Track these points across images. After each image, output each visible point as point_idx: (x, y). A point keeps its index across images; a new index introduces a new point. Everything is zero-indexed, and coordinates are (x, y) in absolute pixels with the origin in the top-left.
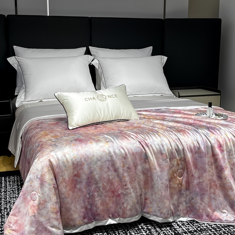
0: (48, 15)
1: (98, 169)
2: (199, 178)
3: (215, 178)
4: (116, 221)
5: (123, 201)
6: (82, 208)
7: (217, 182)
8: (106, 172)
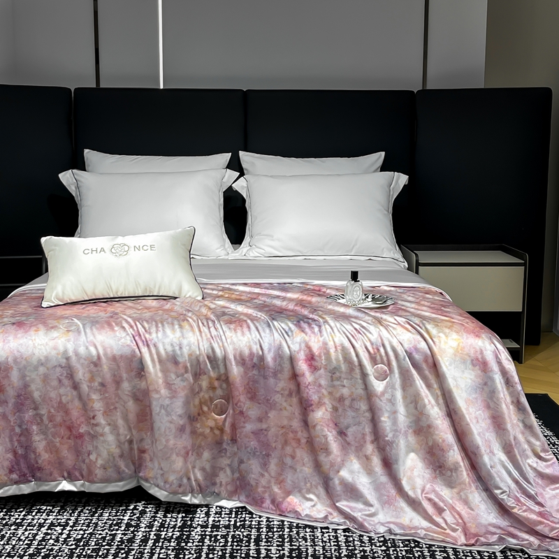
0: (162, 87)
1: (38, 381)
2: (261, 421)
3: (296, 424)
4: (75, 486)
5: (90, 448)
6: (7, 451)
7: (300, 433)
8: (55, 389)
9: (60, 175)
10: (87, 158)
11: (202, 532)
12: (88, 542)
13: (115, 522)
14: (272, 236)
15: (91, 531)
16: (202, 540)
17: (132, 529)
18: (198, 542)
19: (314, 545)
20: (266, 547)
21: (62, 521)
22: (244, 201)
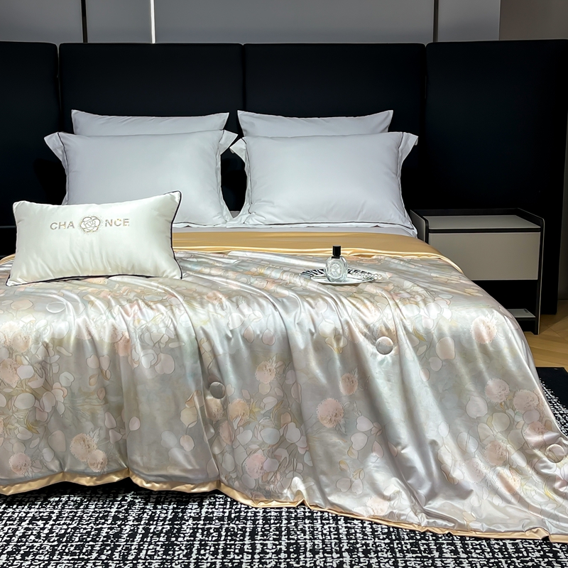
0: (154, 42)
9: (46, 139)
10: (75, 120)
11: (194, 524)
12: (71, 537)
13: (101, 515)
14: (273, 203)
15: (75, 525)
16: (193, 535)
17: (119, 523)
18: (190, 536)
19: (313, 538)
20: (261, 542)
21: (45, 514)
22: (243, 164)
